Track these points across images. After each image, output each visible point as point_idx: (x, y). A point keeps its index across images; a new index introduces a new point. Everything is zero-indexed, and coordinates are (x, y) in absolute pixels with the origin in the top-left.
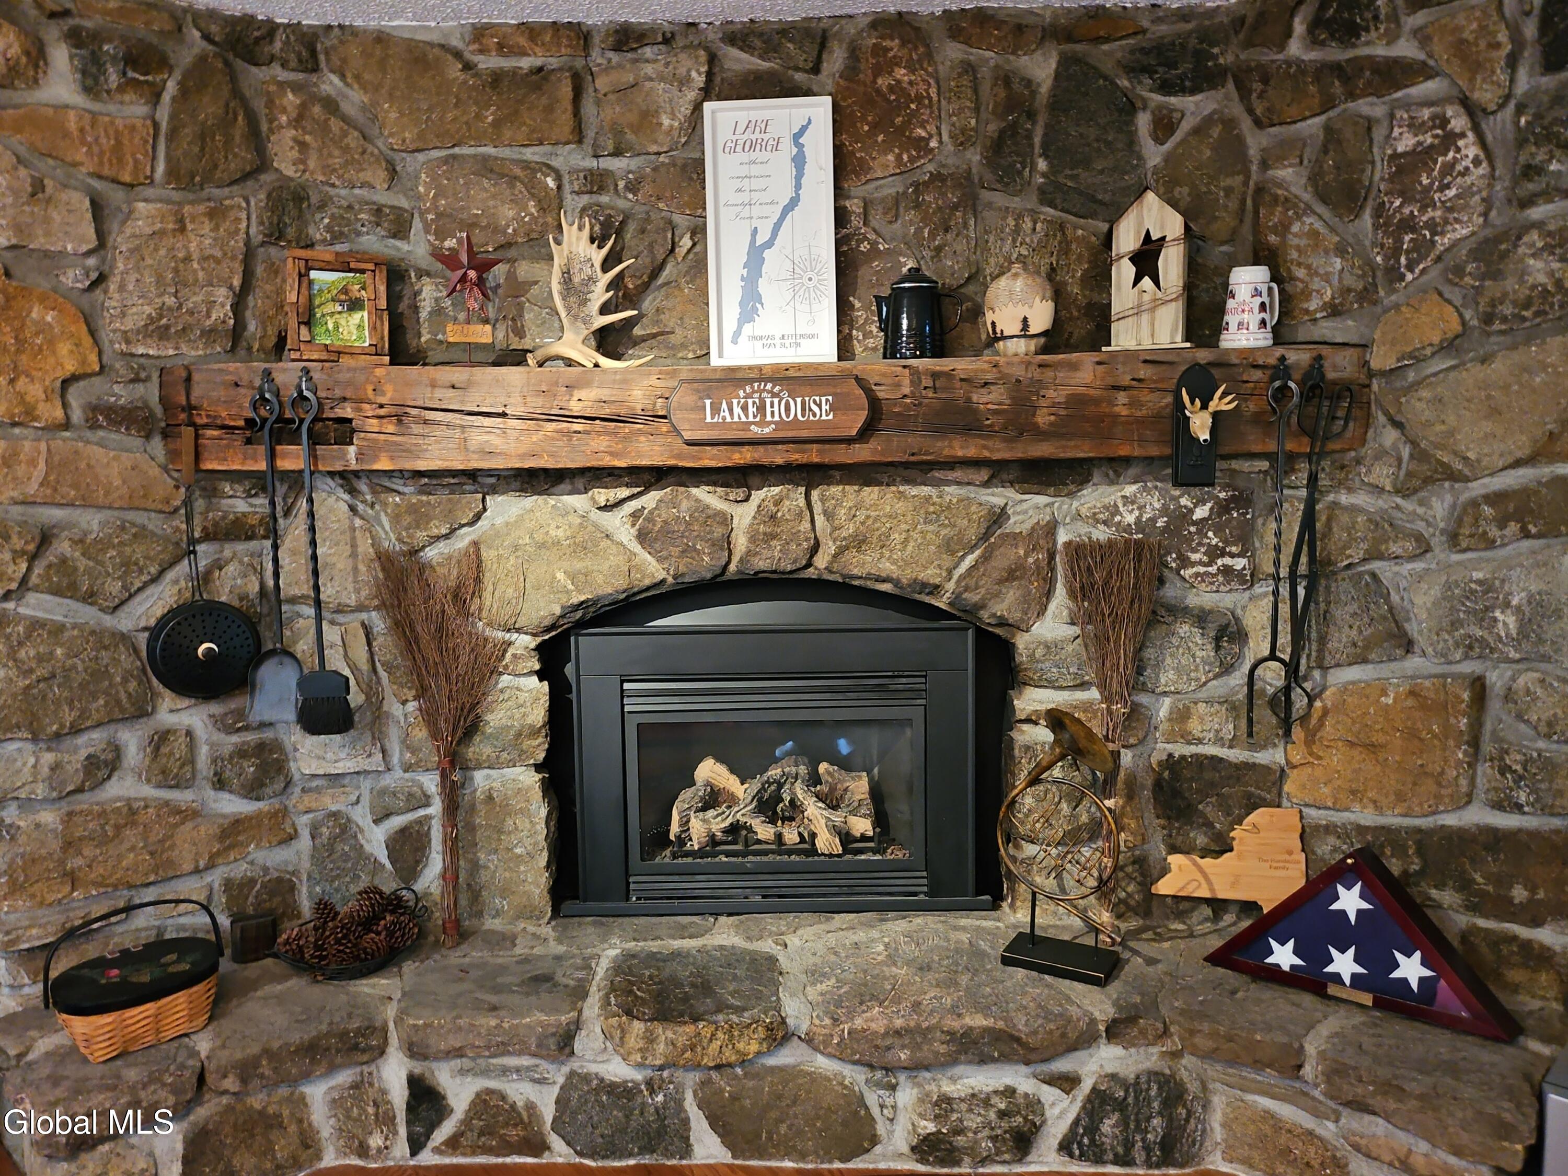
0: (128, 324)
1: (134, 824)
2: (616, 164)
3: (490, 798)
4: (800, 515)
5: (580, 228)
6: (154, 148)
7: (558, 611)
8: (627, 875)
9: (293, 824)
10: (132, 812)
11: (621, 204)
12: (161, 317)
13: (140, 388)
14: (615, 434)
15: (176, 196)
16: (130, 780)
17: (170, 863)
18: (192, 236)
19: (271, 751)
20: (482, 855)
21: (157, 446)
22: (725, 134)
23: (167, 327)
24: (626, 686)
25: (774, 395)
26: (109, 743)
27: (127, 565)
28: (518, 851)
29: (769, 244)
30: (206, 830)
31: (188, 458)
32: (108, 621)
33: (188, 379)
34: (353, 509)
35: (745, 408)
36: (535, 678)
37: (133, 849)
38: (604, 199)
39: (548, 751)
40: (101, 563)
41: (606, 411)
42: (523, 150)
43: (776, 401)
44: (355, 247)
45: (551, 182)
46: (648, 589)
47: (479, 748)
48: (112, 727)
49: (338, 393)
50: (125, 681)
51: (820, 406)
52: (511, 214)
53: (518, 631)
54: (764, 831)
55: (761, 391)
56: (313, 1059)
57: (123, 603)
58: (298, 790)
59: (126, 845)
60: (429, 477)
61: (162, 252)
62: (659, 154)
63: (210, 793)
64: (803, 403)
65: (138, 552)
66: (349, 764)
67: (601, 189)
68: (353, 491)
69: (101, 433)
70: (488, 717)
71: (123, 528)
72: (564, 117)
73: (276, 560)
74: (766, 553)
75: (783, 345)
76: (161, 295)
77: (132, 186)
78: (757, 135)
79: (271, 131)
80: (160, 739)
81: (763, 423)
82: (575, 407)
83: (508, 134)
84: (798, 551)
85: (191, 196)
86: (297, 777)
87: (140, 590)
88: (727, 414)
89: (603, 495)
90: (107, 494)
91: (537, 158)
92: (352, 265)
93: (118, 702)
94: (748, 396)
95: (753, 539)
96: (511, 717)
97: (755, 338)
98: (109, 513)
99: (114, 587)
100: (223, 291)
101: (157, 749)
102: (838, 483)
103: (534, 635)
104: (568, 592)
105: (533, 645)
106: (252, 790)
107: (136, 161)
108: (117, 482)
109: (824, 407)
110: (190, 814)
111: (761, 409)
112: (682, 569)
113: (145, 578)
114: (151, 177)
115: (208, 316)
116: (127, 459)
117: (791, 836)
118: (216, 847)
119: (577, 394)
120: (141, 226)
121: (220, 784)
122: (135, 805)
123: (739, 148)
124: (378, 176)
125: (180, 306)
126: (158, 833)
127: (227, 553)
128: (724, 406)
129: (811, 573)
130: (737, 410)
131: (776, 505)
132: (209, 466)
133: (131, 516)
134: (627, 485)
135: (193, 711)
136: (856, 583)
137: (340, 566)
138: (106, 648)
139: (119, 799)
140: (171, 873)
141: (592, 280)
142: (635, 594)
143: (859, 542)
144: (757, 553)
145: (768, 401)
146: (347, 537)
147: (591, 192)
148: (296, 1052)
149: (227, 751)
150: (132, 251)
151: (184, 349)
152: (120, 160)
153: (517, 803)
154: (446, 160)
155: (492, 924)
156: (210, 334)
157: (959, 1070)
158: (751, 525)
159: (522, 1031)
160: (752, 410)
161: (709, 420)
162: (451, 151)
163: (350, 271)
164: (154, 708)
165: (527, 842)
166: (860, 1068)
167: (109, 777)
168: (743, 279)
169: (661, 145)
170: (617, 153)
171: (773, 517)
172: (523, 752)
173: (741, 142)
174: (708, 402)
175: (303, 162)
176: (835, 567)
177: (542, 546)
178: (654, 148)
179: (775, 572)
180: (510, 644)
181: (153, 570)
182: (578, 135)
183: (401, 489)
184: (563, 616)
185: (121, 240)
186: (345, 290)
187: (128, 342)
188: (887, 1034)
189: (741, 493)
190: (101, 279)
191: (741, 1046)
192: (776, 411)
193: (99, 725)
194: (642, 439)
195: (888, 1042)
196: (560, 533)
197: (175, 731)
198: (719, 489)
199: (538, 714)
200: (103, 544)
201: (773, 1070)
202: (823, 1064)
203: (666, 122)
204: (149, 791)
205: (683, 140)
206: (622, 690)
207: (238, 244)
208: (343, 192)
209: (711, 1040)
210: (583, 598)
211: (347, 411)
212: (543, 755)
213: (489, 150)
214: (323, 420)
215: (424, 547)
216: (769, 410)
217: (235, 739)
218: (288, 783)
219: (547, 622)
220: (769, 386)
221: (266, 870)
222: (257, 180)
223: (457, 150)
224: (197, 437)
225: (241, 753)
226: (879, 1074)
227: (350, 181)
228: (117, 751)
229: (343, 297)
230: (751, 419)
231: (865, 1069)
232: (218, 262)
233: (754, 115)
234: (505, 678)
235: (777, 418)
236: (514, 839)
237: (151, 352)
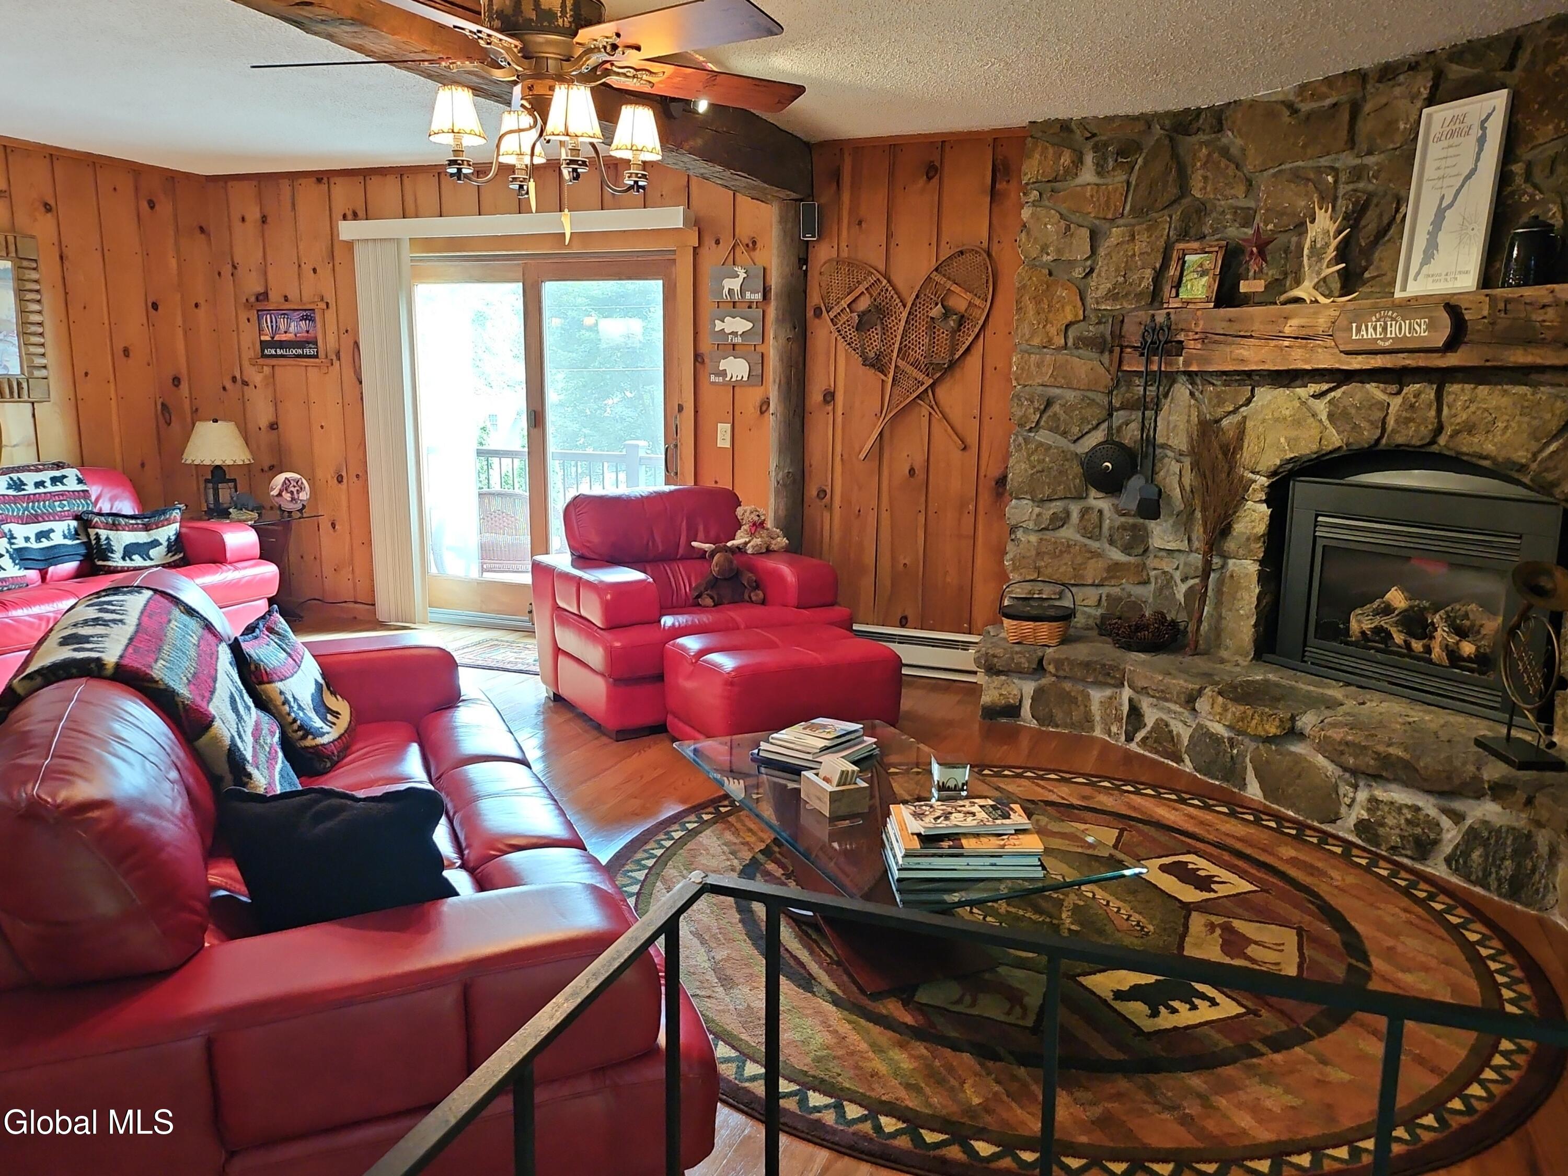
0: (1099, 294)
1: (1069, 553)
2: (1370, 160)
3: (1232, 576)
4: (1430, 406)
5: (1326, 211)
6: (1126, 197)
7: (1278, 462)
8: (1305, 645)
9: (1148, 575)
10: (1069, 546)
11: (1371, 187)
12: (1115, 289)
13: (1102, 327)
14: (1305, 347)
15: (1133, 221)
16: (1071, 530)
17: (1082, 577)
18: (1137, 242)
19: (1139, 530)
20: (1224, 611)
21: (1106, 358)
22: (1436, 129)
23: (1118, 293)
24: (1320, 519)
25: (1393, 319)
26: (1064, 509)
27: (1083, 420)
28: (1242, 612)
29: (1451, 205)
30: (1101, 564)
31: (1116, 364)
32: (1072, 447)
33: (1122, 321)
34: (1192, 394)
35: (1375, 329)
36: (1265, 505)
37: (1066, 564)
38: (1361, 185)
39: (1265, 552)
40: (1071, 417)
41: (1303, 333)
42: (1321, 160)
43: (1394, 323)
44: (1224, 235)
45: (1330, 179)
46: (1331, 452)
47: (1230, 545)
48: (1067, 501)
49: (1180, 327)
50: (1074, 478)
51: (1420, 326)
52: (1303, 203)
53: (1258, 473)
54: (1399, 638)
55: (1385, 317)
56: (1088, 672)
57: (1078, 439)
58: (1152, 556)
59: (1064, 562)
60: (1227, 376)
61: (1122, 253)
62: (1396, 149)
63: (1107, 546)
64: (1410, 324)
65: (1088, 413)
66: (1174, 545)
67: (1359, 178)
68: (1193, 383)
69: (1080, 351)
70: (1235, 526)
71: (1083, 400)
72: (1343, 134)
73: (1156, 421)
74: (1404, 432)
75: (1446, 280)
76: (1116, 277)
77: (1113, 220)
78: (1457, 126)
79: (1193, 173)
80: (1085, 512)
81: (1385, 339)
82: (1287, 330)
83: (1309, 151)
84: (1425, 431)
85: (1141, 220)
86: (1151, 547)
87: (1087, 433)
88: (1364, 333)
89: (1313, 388)
90: (1078, 381)
91: (1326, 164)
92: (1207, 250)
93: (1070, 489)
94: (1378, 320)
95: (1396, 421)
96: (1246, 527)
97: (1428, 276)
98: (1078, 392)
99: (1075, 430)
100: (1149, 271)
101: (1083, 515)
102: (1459, 383)
103: (1268, 477)
104: (1285, 451)
105: (1266, 484)
106: (1126, 550)
107: (1115, 206)
108: (1083, 376)
109: (1423, 327)
110: (1096, 555)
111: (1385, 329)
112: (1351, 440)
113: (1090, 426)
114: (1122, 214)
115: (1140, 286)
116: (1090, 364)
117: (1417, 646)
118: (1105, 575)
119: (1290, 322)
120: (1113, 241)
121: (1111, 542)
122: (1070, 543)
123: (1443, 138)
124: (1240, 190)
125: (1126, 282)
126: (1079, 560)
127: (1133, 417)
128: (1363, 327)
129: (1435, 448)
130: (1371, 330)
131: (1414, 397)
132: (1126, 368)
133: (1089, 394)
134: (1327, 382)
135: (1106, 500)
136: (1465, 458)
137: (1181, 427)
138: (1067, 460)
139: (1065, 538)
140: (1080, 582)
141: (1327, 245)
142: (1324, 455)
143: (1470, 428)
144: (1398, 432)
145: (1389, 323)
146: (1187, 410)
147: (1353, 182)
148: (1080, 664)
149: (1117, 524)
150: (1106, 255)
151: (1125, 305)
152: (1108, 208)
153: (1244, 583)
154: (1274, 175)
155: (1224, 654)
156: (1139, 296)
157: (1393, 786)
158: (1398, 410)
159: (1171, 686)
160: (1379, 330)
161: (1354, 337)
162: (1280, 168)
163: (1206, 253)
164: (1087, 495)
165: (1247, 608)
166: (1338, 768)
167: (1062, 526)
168: (1429, 233)
169: (1395, 144)
170: (1370, 153)
171: (1412, 406)
172: (1251, 551)
173: (1445, 133)
174: (1354, 325)
175: (1205, 188)
176: (1451, 445)
177: (1277, 420)
178: (1391, 146)
179: (1408, 446)
180: (1255, 481)
181: (1094, 423)
182: (1351, 143)
183: (1215, 382)
184: (1281, 466)
185: (1102, 252)
186: (1201, 265)
187: (1098, 303)
188: (1340, 743)
189: (1394, 388)
190: (1092, 270)
191: (1267, 727)
192: (1393, 331)
193: (1061, 499)
194: (1320, 350)
195: (1342, 748)
196: (1287, 413)
197: (1093, 509)
198: (1382, 385)
199: (1261, 528)
200: (1073, 407)
201: (1292, 753)
202: (1320, 760)
203: (1402, 126)
204: (1078, 537)
205: (1412, 137)
206: (1316, 521)
207: (1161, 243)
208: (1223, 203)
209: (1252, 719)
210: (1292, 455)
211: (1181, 337)
212: (1262, 555)
213: (1300, 163)
214: (1171, 342)
215: (1221, 419)
216: (1389, 329)
217: (1123, 519)
218: (1146, 550)
219: (1272, 469)
220: (1390, 313)
221: (1130, 595)
222: (1179, 204)
223: (1283, 167)
224: (1122, 352)
225: (1123, 527)
226: (1347, 775)
227: (1225, 196)
228: (1068, 514)
229: (1199, 269)
230: (1378, 336)
231: (1340, 769)
232: (1149, 254)
233: (1458, 112)
234: (1249, 502)
235: (1393, 336)
236: (1240, 604)
237: (1109, 308)
